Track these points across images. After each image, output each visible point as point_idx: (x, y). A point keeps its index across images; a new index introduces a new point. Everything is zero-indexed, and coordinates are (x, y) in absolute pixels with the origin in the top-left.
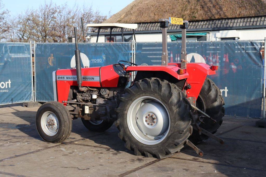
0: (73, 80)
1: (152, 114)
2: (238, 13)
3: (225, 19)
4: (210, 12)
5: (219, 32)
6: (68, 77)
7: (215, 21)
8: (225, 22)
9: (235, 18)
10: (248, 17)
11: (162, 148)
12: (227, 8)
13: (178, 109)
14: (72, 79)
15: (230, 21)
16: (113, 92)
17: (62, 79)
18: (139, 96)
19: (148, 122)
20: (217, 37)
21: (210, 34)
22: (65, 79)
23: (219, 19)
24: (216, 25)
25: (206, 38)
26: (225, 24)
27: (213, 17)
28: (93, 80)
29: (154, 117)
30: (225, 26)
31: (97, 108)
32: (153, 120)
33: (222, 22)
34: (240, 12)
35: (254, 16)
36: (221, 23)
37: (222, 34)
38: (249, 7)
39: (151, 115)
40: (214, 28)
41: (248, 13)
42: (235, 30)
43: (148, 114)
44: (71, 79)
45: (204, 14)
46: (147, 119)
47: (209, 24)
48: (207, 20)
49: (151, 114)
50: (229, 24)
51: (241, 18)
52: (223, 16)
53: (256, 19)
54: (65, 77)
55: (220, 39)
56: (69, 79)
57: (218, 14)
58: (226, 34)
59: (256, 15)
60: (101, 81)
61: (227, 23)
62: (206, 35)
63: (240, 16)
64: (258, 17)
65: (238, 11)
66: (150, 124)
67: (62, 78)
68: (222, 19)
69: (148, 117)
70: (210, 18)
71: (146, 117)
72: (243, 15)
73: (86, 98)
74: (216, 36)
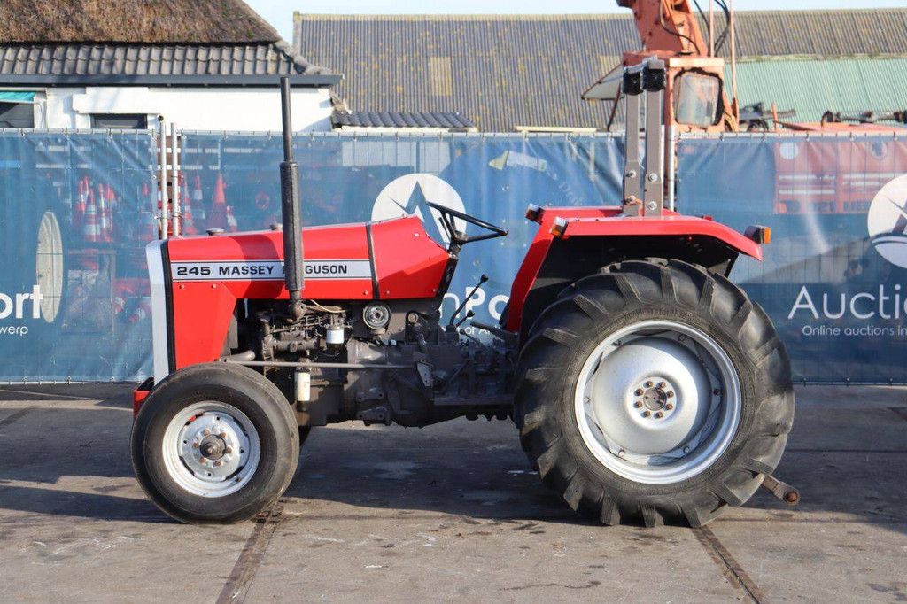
0: (254, 276)
1: (661, 380)
2: (145, 25)
3: (101, 45)
4: (35, 12)
5: (85, 93)
6: (228, 268)
7: (60, 49)
8: (104, 56)
9: (139, 45)
10: (185, 44)
11: (707, 490)
12: (98, 5)
13: (767, 357)
14: (248, 275)
15: (119, 53)
16: (403, 315)
17: (200, 276)
18: (624, 320)
19: (644, 409)
20: (77, 112)
21: (46, 97)
22: (215, 274)
23: (76, 44)
24: (69, 63)
25: (33, 112)
26: (103, 62)
27: (51, 32)
28: (342, 274)
29: (668, 388)
30: (105, 70)
31: (352, 378)
32: (662, 401)
33: (89, 55)
34: (154, 25)
35: (205, 41)
36: (89, 59)
37: (96, 98)
38: (180, 9)
39: (654, 386)
40: (63, 75)
41: (183, 27)
42: (146, 89)
43: (646, 381)
44: (241, 276)
45: (9, 19)
46: (640, 399)
47: (40, 59)
48: (28, 45)
49: (656, 381)
50: (119, 64)
51: (161, 45)
52: (91, 35)
53: (214, 54)
54: (214, 268)
55: (89, 117)
56: (230, 276)
57: (70, 24)
58: (113, 100)
59: (214, 39)
60: (377, 279)
61: (112, 63)
62: (32, 99)
63: (158, 38)
64: (219, 45)
65: (145, 20)
66: (653, 413)
67: (197, 273)
68: (90, 43)
69: (645, 390)
70: (42, 36)
71: (638, 393)
72: (165, 35)
73: (296, 343)
74: (75, 108)
